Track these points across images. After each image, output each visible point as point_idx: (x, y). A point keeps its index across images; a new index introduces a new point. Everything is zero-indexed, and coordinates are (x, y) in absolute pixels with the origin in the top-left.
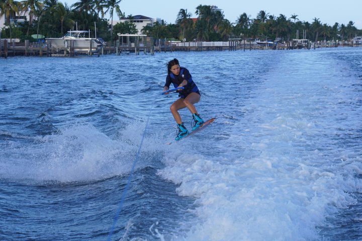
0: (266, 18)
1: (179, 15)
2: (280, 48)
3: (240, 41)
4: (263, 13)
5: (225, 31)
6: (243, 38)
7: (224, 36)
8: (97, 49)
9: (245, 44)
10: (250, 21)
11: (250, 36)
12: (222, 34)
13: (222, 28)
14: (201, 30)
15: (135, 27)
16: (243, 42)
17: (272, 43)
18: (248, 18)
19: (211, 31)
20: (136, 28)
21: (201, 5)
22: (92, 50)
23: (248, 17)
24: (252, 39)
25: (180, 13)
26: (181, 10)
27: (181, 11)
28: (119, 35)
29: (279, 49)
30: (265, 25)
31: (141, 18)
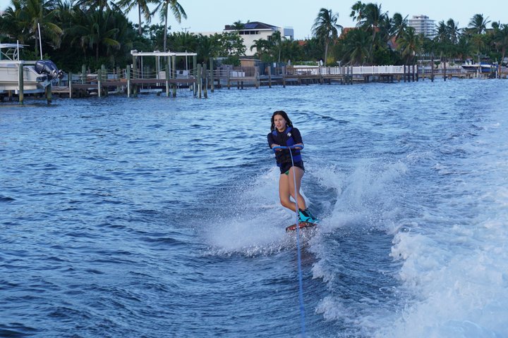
0: (484, 26)
1: (319, 18)
2: (503, 75)
3: (437, 63)
4: (479, 19)
5: (408, 48)
6: (444, 60)
7: (408, 55)
8: (39, 87)
9: (445, 69)
10: (460, 32)
11: (454, 56)
12: (404, 53)
13: (404, 43)
14: (358, 45)
15: (242, 41)
16: (441, 66)
17: (489, 66)
18: (456, 28)
19: (381, 48)
20: (243, 44)
21: (360, 2)
22: (26, 88)
23: (455, 25)
24: (459, 60)
25: (320, 15)
26: (322, 10)
27: (323, 12)
28: (134, 53)
29: (500, 78)
30: (483, 38)
31: (256, 27)
